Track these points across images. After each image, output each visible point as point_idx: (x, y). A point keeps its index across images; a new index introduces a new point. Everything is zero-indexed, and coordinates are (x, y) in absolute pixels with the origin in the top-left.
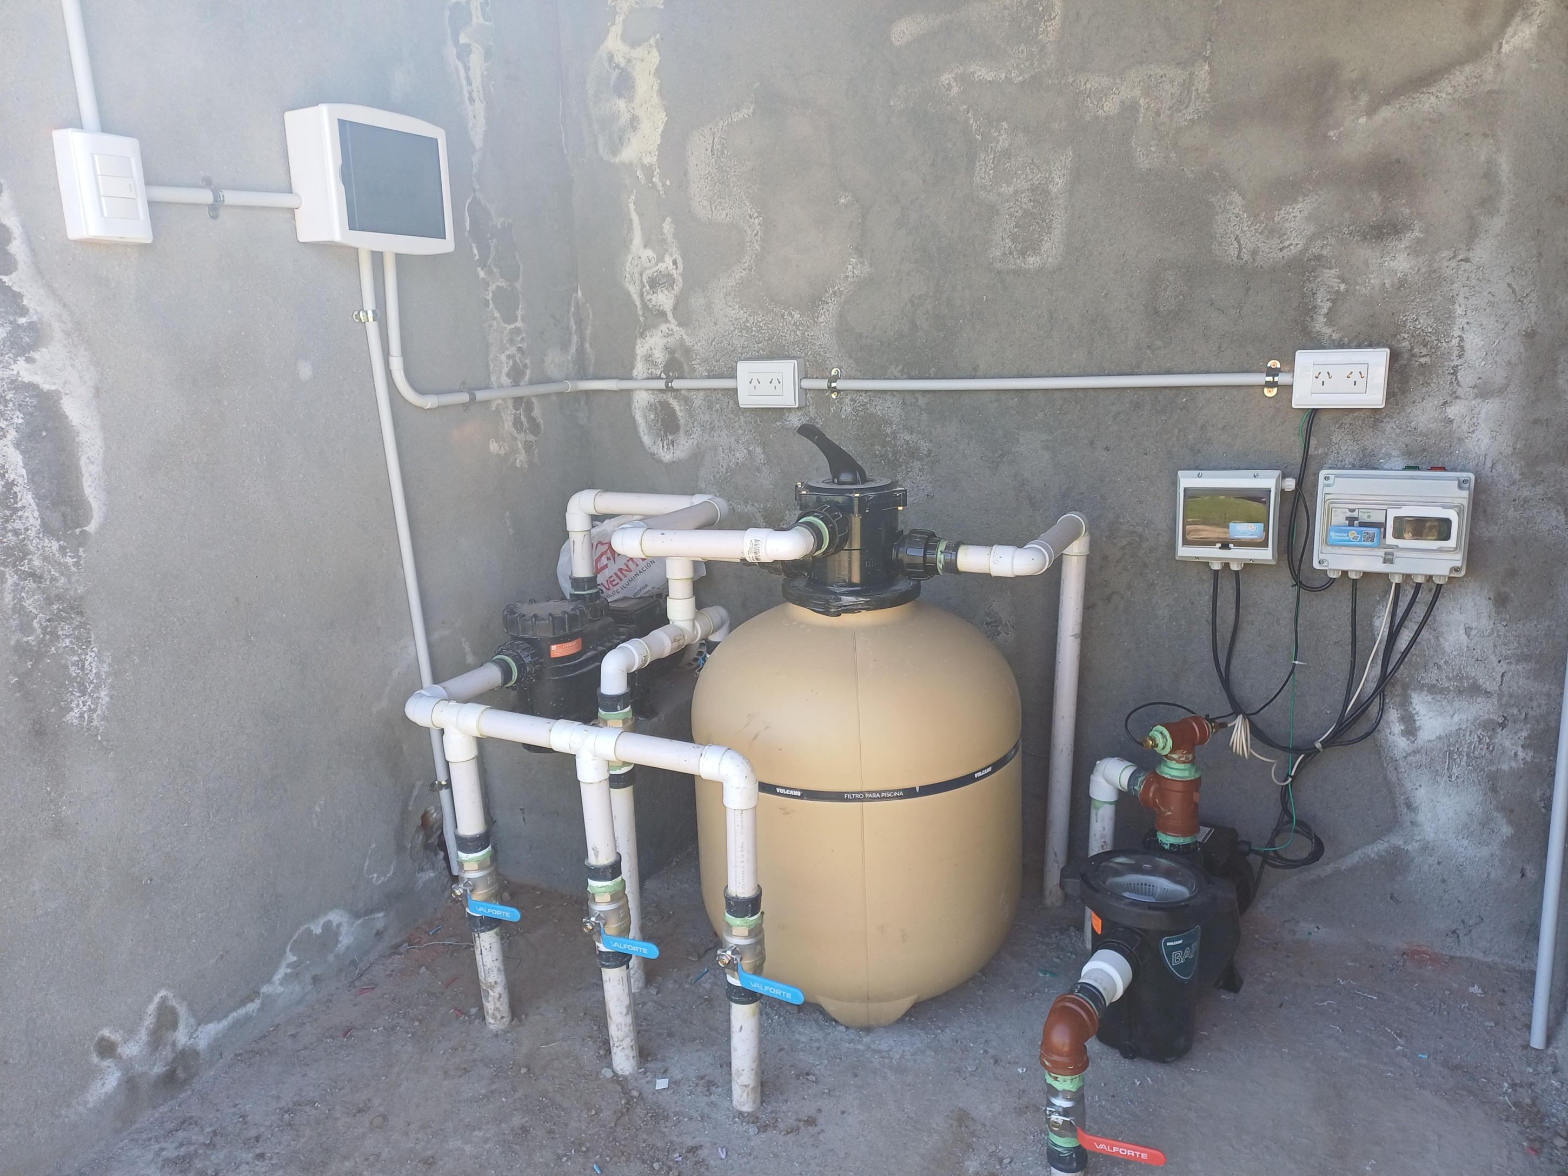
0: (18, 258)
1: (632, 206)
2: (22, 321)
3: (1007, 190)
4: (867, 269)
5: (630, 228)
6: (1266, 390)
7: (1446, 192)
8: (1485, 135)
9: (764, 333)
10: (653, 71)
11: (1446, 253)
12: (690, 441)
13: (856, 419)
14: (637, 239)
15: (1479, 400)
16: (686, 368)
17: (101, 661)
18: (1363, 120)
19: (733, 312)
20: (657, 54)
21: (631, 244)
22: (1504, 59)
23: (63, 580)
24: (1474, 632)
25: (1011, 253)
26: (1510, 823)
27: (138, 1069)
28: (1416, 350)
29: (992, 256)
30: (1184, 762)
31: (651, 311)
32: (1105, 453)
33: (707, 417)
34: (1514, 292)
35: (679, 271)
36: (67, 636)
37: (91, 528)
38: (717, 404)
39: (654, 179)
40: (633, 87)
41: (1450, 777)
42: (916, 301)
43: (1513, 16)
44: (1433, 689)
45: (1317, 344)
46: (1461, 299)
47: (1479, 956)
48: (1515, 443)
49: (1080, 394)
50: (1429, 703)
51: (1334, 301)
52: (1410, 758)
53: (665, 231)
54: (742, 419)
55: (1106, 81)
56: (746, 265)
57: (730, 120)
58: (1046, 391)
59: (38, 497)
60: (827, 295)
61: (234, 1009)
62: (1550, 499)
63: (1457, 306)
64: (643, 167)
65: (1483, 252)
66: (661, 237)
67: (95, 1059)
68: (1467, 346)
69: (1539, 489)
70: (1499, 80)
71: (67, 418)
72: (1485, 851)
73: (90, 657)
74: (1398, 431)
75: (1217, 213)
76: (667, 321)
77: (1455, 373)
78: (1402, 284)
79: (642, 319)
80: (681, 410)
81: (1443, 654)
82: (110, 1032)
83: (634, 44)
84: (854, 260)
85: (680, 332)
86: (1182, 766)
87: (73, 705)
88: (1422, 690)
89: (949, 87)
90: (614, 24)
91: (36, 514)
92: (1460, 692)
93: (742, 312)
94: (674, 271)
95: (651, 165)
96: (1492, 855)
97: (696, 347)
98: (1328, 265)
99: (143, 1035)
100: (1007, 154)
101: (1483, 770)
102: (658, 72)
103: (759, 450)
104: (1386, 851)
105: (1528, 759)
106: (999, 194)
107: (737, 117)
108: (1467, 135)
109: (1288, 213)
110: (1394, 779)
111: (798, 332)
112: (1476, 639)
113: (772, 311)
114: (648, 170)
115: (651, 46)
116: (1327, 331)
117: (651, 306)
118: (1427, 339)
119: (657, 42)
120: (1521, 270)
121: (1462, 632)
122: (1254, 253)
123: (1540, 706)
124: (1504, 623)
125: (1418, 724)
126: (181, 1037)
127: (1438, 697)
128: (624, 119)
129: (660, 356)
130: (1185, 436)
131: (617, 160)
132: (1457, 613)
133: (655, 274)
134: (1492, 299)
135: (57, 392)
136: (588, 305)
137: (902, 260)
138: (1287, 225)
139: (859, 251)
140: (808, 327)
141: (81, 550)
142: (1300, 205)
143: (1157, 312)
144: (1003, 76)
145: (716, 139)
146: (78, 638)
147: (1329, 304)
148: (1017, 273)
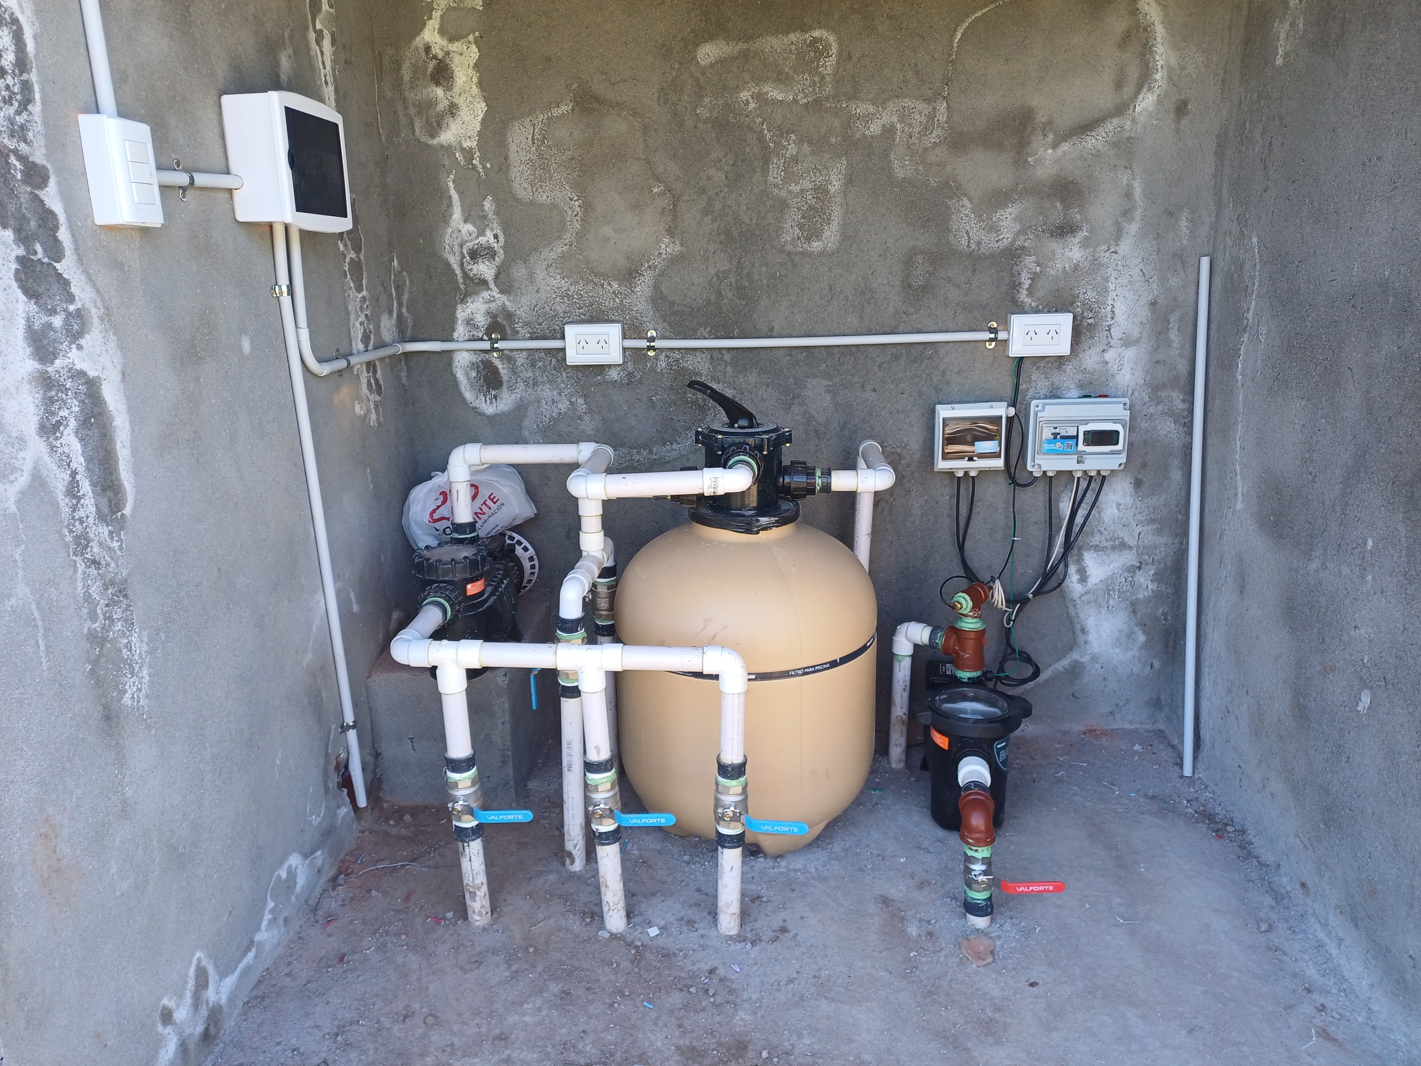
0: (64, 244)
1: (451, 184)
2: (72, 308)
3: (796, 188)
4: (678, 248)
5: (450, 205)
6: (987, 343)
7: (1102, 205)
8: (1126, 168)
9: (585, 300)
10: (472, 64)
11: (1103, 247)
12: (514, 396)
13: (670, 373)
14: (457, 214)
15: (1124, 348)
16: (509, 330)
17: (142, 641)
18: (1050, 151)
19: (554, 282)
20: (476, 50)
21: (451, 218)
22: (1137, 116)
23: (113, 565)
24: (1122, 507)
25: (799, 238)
26: (1144, 633)
27: (188, 1031)
28: (1085, 314)
29: (783, 240)
30: (976, 617)
31: (471, 279)
32: (873, 394)
33: (530, 374)
34: (1144, 275)
35: (500, 244)
36: (119, 620)
37: (127, 511)
38: (540, 362)
39: (474, 162)
40: (452, 78)
41: (1108, 607)
42: (720, 275)
43: (1142, 87)
44: (1097, 548)
45: (1022, 310)
46: (1112, 279)
47: (1128, 726)
48: (1146, 377)
49: (854, 349)
50: (1095, 558)
51: (1032, 279)
52: (1083, 598)
53: (486, 208)
54: (564, 375)
55: (871, 109)
56: (567, 241)
57: (550, 114)
58: (827, 347)
59: (93, 484)
60: (643, 268)
61: (240, 961)
62: (1166, 413)
63: (1110, 284)
64: (463, 150)
65: (1125, 247)
66: (481, 214)
67: (160, 1028)
68: (1116, 311)
69: (1160, 407)
70: (1134, 130)
71: (105, 403)
72: (1129, 654)
73: (134, 639)
74: (1074, 371)
75: (953, 213)
76: (489, 289)
77: (1109, 330)
78: (1076, 267)
79: (462, 287)
80: (504, 368)
81: (1103, 523)
82: (168, 1000)
83: (452, 39)
84: (667, 240)
85: (502, 299)
86: (975, 620)
87: (127, 687)
88: (1091, 550)
89: (747, 103)
90: (431, 19)
91: (93, 500)
92: (1114, 548)
93: (563, 282)
94: (495, 245)
95: (471, 148)
96: (1134, 656)
97: (518, 312)
98: (1028, 253)
99: (188, 999)
100: (795, 160)
101: (1128, 600)
102: (477, 66)
103: (581, 401)
104: (1069, 664)
105: (1155, 589)
106: (790, 192)
107: (556, 112)
108: (1115, 166)
109: (1002, 215)
110: (1073, 614)
111: (616, 300)
112: (1124, 511)
113: (592, 281)
114: (468, 154)
115: (469, 42)
116: (1028, 300)
117: (472, 275)
118: (1092, 306)
119: (475, 38)
120: (1148, 260)
121: (1115, 506)
122: (979, 243)
123: (1161, 552)
124: (1140, 499)
125: (1088, 573)
126: (211, 995)
127: (1100, 553)
128: (443, 105)
129: (482, 320)
130: (931, 380)
131: (435, 142)
132: (1112, 494)
133: (476, 247)
134: (1131, 279)
135: (99, 377)
136: (405, 274)
137: (709, 241)
138: (1001, 224)
139: (671, 232)
140: (626, 295)
141: (122, 533)
142: (1010, 210)
143: (910, 286)
144: (791, 97)
145: (536, 130)
146: (126, 621)
147: (1030, 281)
148: (803, 254)
